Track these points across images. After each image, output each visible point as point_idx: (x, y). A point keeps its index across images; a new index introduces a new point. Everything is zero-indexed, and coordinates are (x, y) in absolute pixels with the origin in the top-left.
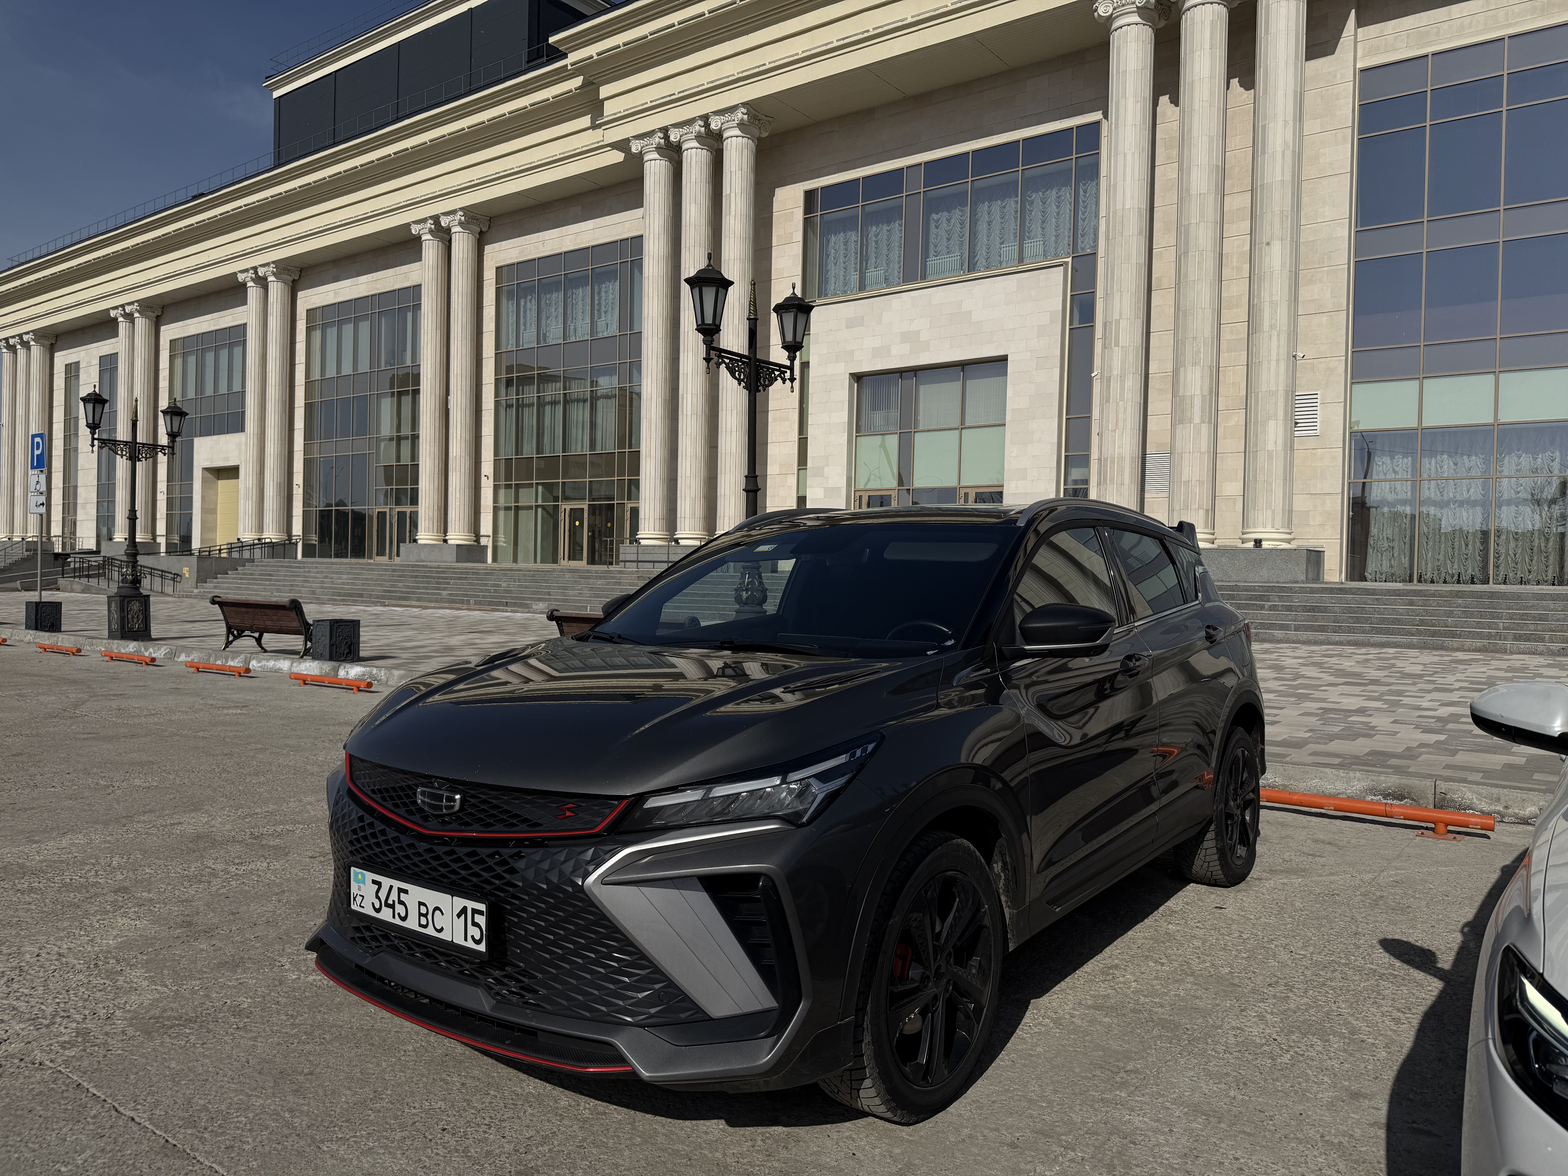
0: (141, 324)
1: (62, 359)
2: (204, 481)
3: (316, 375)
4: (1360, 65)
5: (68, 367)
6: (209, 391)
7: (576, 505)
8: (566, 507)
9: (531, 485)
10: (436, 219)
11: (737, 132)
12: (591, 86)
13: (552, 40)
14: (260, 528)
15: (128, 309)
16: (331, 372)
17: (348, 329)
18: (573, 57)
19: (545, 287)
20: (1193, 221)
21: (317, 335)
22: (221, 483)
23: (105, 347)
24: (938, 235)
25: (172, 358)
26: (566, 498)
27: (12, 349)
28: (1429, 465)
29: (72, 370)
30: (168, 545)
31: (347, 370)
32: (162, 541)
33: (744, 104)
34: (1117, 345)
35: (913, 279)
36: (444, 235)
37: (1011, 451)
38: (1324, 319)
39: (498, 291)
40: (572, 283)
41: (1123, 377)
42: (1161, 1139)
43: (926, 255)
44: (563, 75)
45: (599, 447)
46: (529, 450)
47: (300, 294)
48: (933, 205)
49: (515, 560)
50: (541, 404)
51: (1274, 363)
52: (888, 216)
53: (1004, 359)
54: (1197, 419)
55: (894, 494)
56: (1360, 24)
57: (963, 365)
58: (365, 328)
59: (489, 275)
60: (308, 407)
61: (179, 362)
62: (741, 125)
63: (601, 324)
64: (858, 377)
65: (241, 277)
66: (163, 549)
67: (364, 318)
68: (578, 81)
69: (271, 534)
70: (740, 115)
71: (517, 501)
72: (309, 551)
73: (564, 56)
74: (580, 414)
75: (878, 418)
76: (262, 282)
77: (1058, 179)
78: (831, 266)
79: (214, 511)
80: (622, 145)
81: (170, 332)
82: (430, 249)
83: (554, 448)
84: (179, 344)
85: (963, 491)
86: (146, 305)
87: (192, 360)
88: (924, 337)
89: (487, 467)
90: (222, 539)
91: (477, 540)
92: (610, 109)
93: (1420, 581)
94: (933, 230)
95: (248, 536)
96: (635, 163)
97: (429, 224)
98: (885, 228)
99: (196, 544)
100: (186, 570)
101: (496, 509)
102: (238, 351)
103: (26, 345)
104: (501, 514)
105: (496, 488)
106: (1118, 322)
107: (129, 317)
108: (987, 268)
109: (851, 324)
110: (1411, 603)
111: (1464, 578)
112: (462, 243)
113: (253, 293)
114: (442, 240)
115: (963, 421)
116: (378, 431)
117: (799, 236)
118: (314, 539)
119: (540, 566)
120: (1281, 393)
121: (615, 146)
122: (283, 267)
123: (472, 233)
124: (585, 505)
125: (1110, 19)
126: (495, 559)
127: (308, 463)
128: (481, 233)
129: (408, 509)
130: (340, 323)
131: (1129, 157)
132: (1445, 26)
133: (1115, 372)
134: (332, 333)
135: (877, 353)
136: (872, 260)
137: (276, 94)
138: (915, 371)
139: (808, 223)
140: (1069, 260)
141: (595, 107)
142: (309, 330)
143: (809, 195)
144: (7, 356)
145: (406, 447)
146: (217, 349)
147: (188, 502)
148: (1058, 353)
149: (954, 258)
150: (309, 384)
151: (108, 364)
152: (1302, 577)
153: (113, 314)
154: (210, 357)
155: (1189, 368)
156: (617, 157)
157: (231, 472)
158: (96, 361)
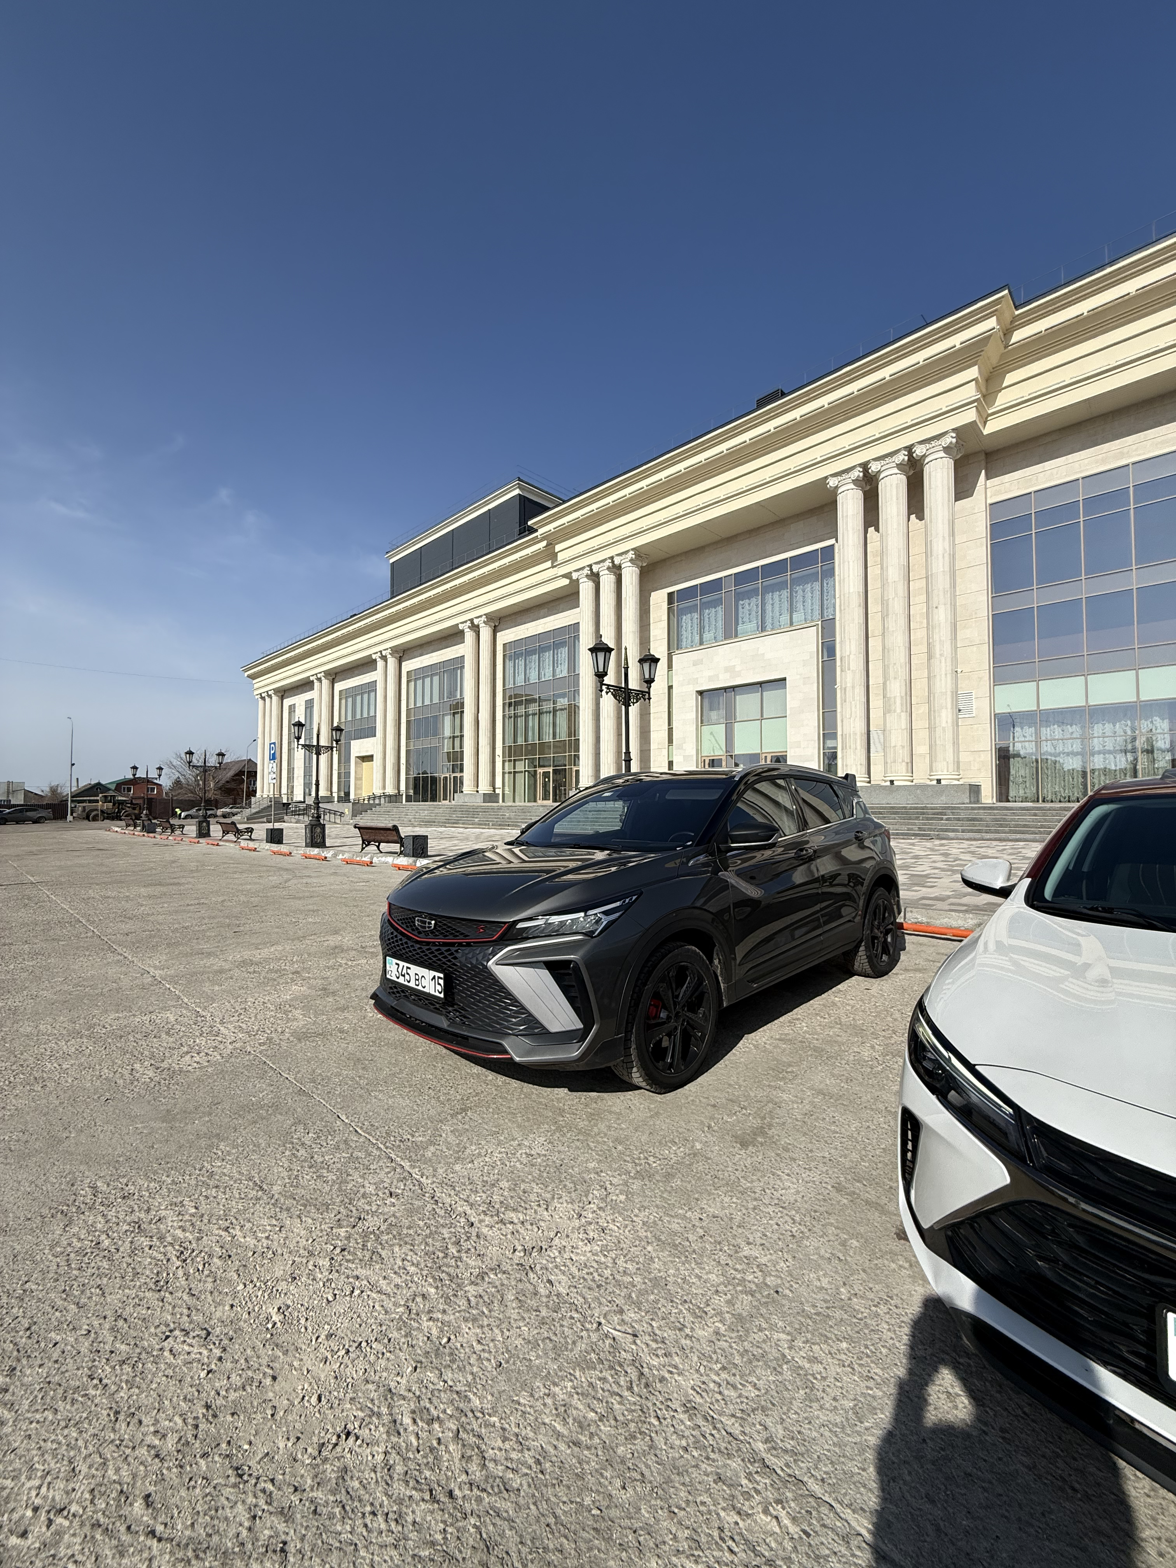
0: (326, 683)
1: (287, 702)
2: (356, 763)
3: (412, 706)
4: (990, 501)
5: (290, 706)
6: (358, 716)
7: (546, 770)
8: (540, 771)
9: (521, 760)
10: (472, 620)
11: (629, 564)
12: (550, 545)
13: (530, 523)
14: (384, 787)
15: (319, 676)
16: (419, 704)
17: (428, 680)
18: (541, 531)
19: (529, 653)
20: (891, 597)
21: (412, 684)
22: (364, 764)
23: (307, 696)
24: (743, 613)
25: (340, 699)
26: (540, 766)
27: (263, 698)
28: (1045, 732)
29: (292, 708)
30: (338, 797)
31: (427, 702)
32: (335, 795)
33: (632, 549)
34: (849, 669)
35: (730, 637)
36: (475, 628)
37: (791, 731)
38: (975, 649)
39: (504, 656)
40: (542, 650)
41: (853, 687)
42: (795, 1106)
43: (737, 624)
44: (536, 541)
45: (558, 736)
46: (520, 741)
47: (403, 664)
48: (739, 596)
49: (514, 801)
50: (527, 715)
51: (943, 676)
52: (715, 604)
53: (784, 679)
54: (898, 711)
55: (724, 758)
56: (988, 477)
57: (760, 684)
58: (436, 679)
59: (500, 648)
60: (408, 722)
61: (343, 701)
62: (631, 560)
63: (558, 670)
64: (701, 693)
65: (374, 657)
66: (336, 799)
67: (436, 674)
68: (544, 543)
69: (390, 790)
70: (631, 555)
71: (514, 768)
72: (409, 799)
73: (536, 531)
74: (547, 719)
75: (714, 715)
76: (384, 658)
77: (812, 578)
78: (684, 632)
79: (361, 779)
80: (568, 576)
81: (339, 686)
82: (469, 636)
83: (533, 739)
84: (344, 693)
85: (764, 755)
86: (327, 673)
87: (350, 700)
88: (738, 669)
89: (499, 751)
90: (365, 794)
91: (494, 791)
92: (561, 557)
93: (1044, 801)
94: (740, 610)
95: (378, 792)
96: (575, 584)
97: (468, 623)
98: (714, 610)
99: (352, 797)
100: (346, 811)
101: (504, 773)
102: (372, 694)
103: (270, 696)
104: (507, 776)
105: (504, 762)
106: (849, 656)
107: (319, 680)
108: (773, 629)
109: (695, 664)
110: (1035, 815)
111: (1072, 799)
112: (486, 633)
113: (380, 664)
114: (475, 631)
115: (762, 715)
116: (443, 734)
117: (665, 617)
118: (411, 792)
119: (527, 804)
120: (949, 693)
121: (564, 576)
122: (395, 650)
123: (490, 626)
124: (551, 770)
125: (837, 488)
126: (503, 801)
127: (408, 752)
128: (495, 626)
129: (458, 775)
130: (424, 678)
131: (851, 563)
132: (1041, 475)
133: (848, 685)
134: (419, 683)
135: (711, 679)
136: (707, 628)
137: (392, 561)
138: (733, 688)
139: (670, 610)
140: (820, 623)
141: (553, 556)
142: (408, 682)
143: (670, 595)
144: (261, 702)
145: (457, 741)
146: (362, 694)
147: (348, 774)
148: (816, 675)
149: (753, 625)
150: (408, 710)
151: (309, 704)
152: (968, 801)
153: (311, 678)
154: (359, 698)
155: (892, 680)
156: (566, 582)
157: (369, 758)
158: (303, 703)
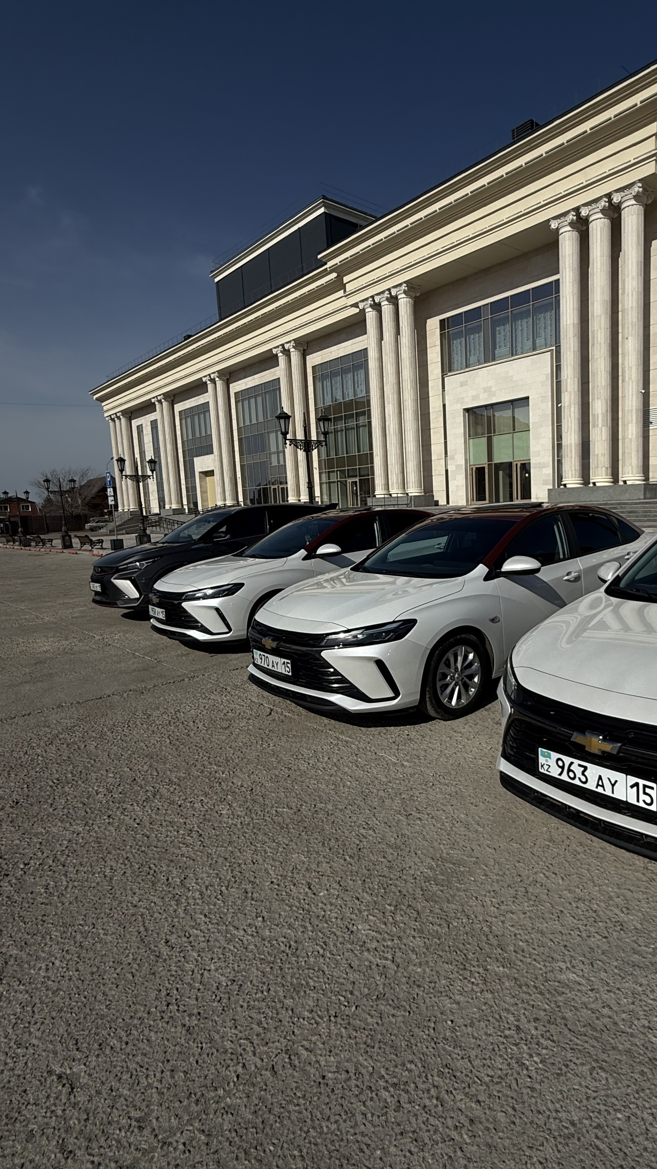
0: (165, 404)
1: (135, 423)
2: (200, 478)
3: (241, 424)
5: (138, 427)
6: (198, 435)
7: (354, 480)
8: (350, 480)
9: (334, 471)
10: (283, 345)
11: (404, 296)
12: (340, 277)
13: (320, 256)
14: (225, 500)
15: (159, 398)
18: (330, 263)
19: (333, 375)
21: (240, 404)
22: (207, 478)
23: (152, 417)
24: (499, 338)
26: (349, 477)
29: (140, 428)
30: (189, 509)
32: (186, 507)
33: (405, 282)
34: (567, 391)
36: (287, 353)
37: (532, 442)
39: (314, 378)
41: (570, 406)
43: (494, 348)
47: (231, 385)
48: (496, 323)
52: (476, 330)
53: (527, 398)
55: (486, 466)
57: (512, 401)
58: (259, 399)
59: (309, 371)
60: (240, 440)
61: (184, 421)
62: (405, 292)
64: (467, 410)
65: (204, 379)
68: (334, 274)
69: (230, 502)
70: (403, 287)
71: (329, 479)
73: (326, 263)
75: (479, 429)
76: (213, 381)
77: (547, 307)
78: (455, 356)
79: (206, 492)
80: (355, 305)
82: (282, 359)
83: (342, 452)
84: (183, 413)
85: (515, 463)
86: (166, 395)
88: (493, 389)
89: (316, 464)
90: (210, 505)
92: (348, 288)
94: (497, 336)
95: (220, 503)
96: (362, 313)
97: (280, 348)
98: (477, 335)
101: (320, 484)
104: (324, 486)
105: (320, 474)
108: (520, 353)
109: (462, 384)
112: (295, 356)
113: (210, 386)
114: (287, 355)
115: (514, 430)
116: (270, 450)
117: (438, 342)
118: (248, 502)
120: (634, 410)
121: (353, 305)
122: (221, 373)
123: (299, 351)
124: (357, 479)
125: (558, 229)
127: (242, 467)
129: (284, 486)
135: (475, 398)
136: (472, 352)
137: (215, 280)
138: (492, 405)
140: (554, 348)
141: (342, 288)
142: (236, 403)
143: (442, 322)
145: (281, 455)
146: (199, 414)
147: (194, 488)
148: (550, 394)
149: (506, 350)
150: (239, 429)
151: (154, 424)
153: (153, 400)
154: (196, 418)
156: (356, 311)
157: (210, 473)
158: (149, 424)
